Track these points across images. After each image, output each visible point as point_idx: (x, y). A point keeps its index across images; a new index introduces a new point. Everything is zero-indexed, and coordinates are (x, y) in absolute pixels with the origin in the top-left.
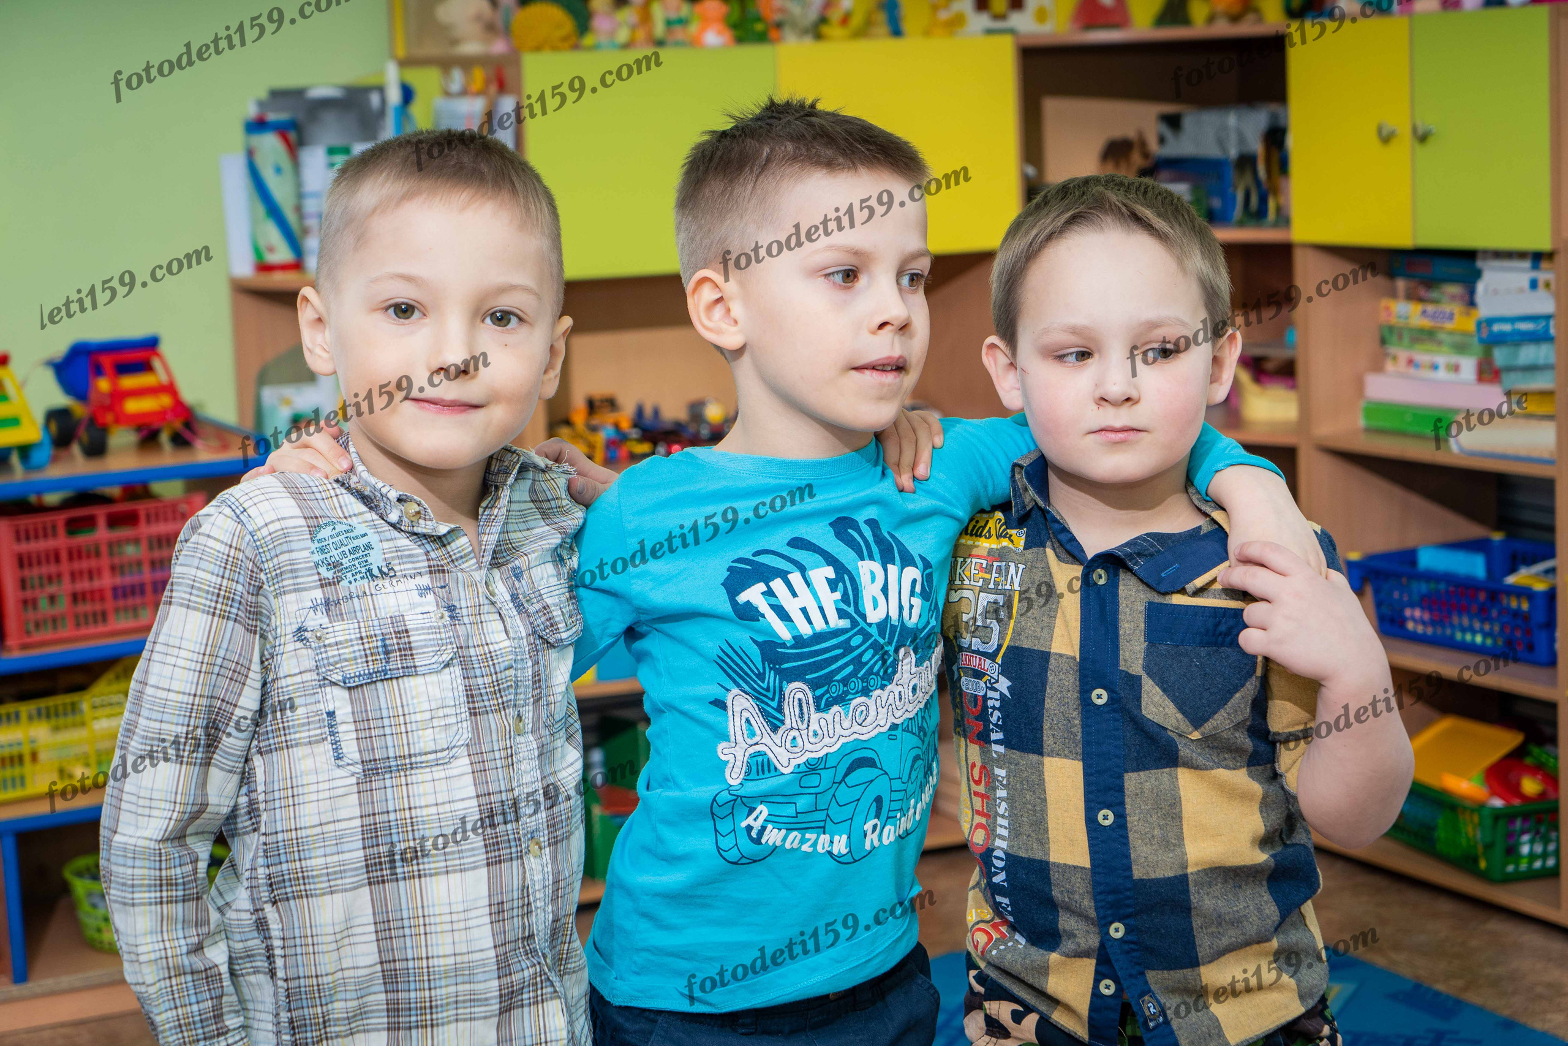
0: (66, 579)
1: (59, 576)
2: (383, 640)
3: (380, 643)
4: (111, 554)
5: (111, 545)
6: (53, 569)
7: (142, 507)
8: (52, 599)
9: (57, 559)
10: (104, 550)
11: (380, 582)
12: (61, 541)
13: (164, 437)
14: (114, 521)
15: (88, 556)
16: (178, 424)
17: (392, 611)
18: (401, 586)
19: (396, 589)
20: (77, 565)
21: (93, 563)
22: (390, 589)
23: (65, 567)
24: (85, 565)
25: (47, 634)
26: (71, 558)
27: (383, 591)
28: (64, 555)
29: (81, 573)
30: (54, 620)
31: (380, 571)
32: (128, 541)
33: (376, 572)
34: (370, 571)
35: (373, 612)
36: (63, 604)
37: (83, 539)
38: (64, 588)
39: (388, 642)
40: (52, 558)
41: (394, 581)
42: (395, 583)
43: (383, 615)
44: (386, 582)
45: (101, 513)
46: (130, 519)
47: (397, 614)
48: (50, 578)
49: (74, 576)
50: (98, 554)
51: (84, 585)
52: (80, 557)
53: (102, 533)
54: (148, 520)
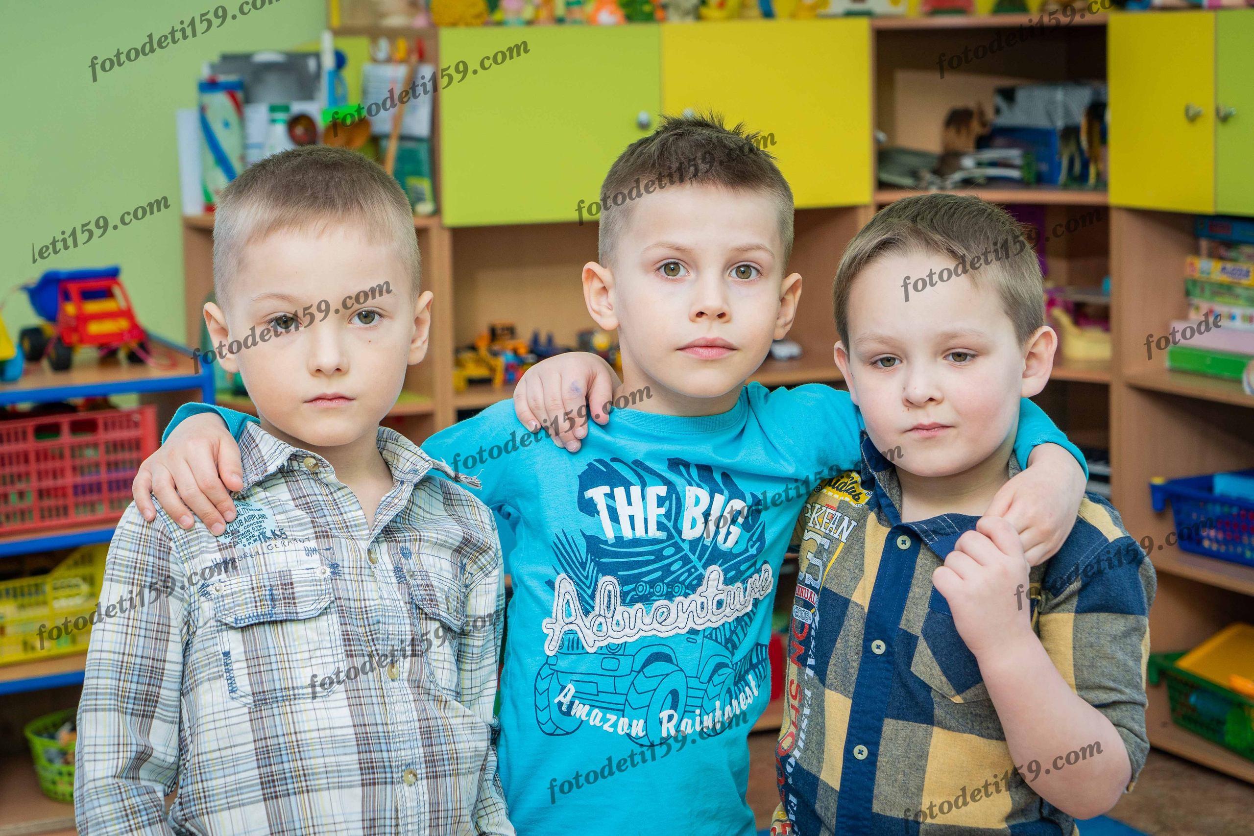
0: (34, 477)
1: (28, 474)
2: (271, 590)
3: (267, 593)
4: (73, 456)
5: (73, 448)
6: (22, 468)
7: (100, 416)
8: (21, 495)
9: (27, 461)
10: (67, 453)
11: (273, 542)
12: (31, 445)
13: (122, 355)
14: (78, 427)
15: (53, 458)
16: (134, 345)
17: (282, 567)
18: (291, 546)
19: (287, 548)
20: (43, 466)
21: (57, 464)
22: (281, 548)
23: (33, 467)
24: (50, 465)
25: (16, 525)
26: (38, 459)
27: (275, 549)
28: (32, 457)
29: (47, 472)
30: (23, 513)
31: (273, 533)
32: (88, 445)
33: (269, 534)
34: (263, 534)
35: (264, 568)
36: (30, 500)
37: (49, 444)
38: (31, 485)
39: (275, 592)
40: (22, 458)
41: (286, 542)
42: (286, 543)
43: (273, 570)
44: (279, 542)
45: (64, 420)
46: (89, 426)
47: (284, 569)
48: (20, 476)
49: (40, 475)
50: (61, 457)
51: (48, 483)
52: (46, 458)
53: (66, 438)
54: (106, 428)
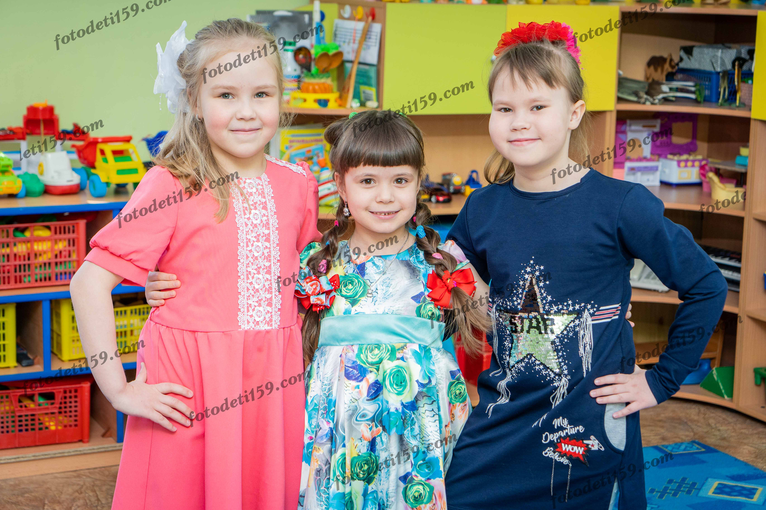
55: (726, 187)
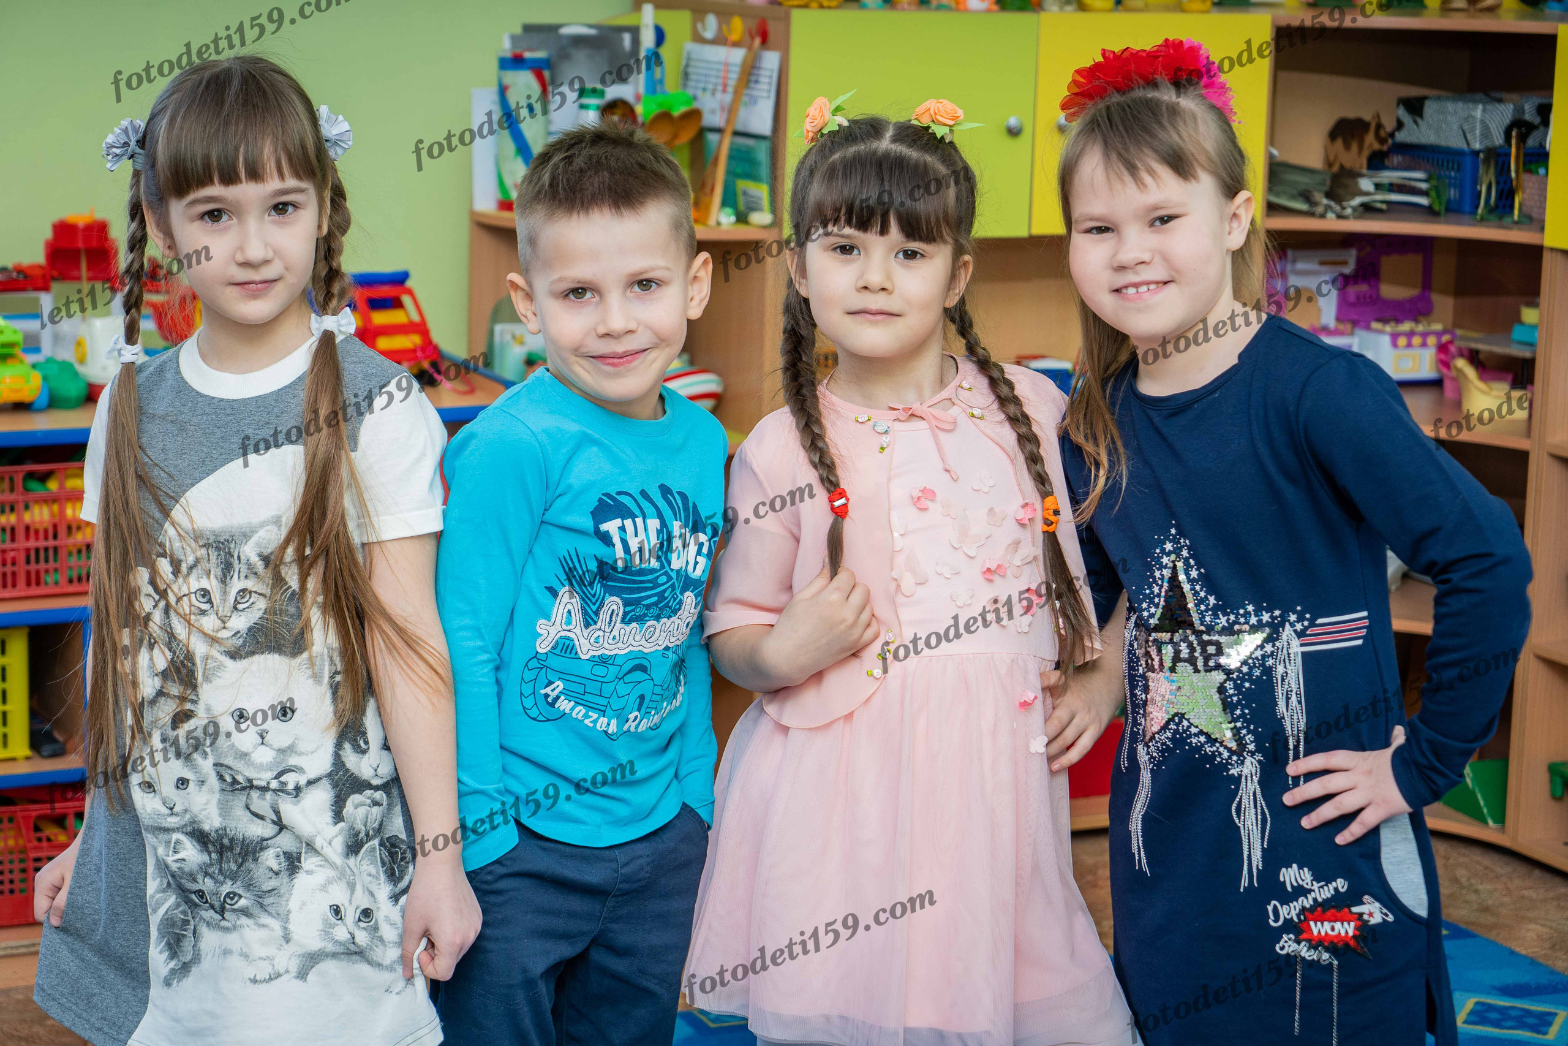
55: (1491, 389)
